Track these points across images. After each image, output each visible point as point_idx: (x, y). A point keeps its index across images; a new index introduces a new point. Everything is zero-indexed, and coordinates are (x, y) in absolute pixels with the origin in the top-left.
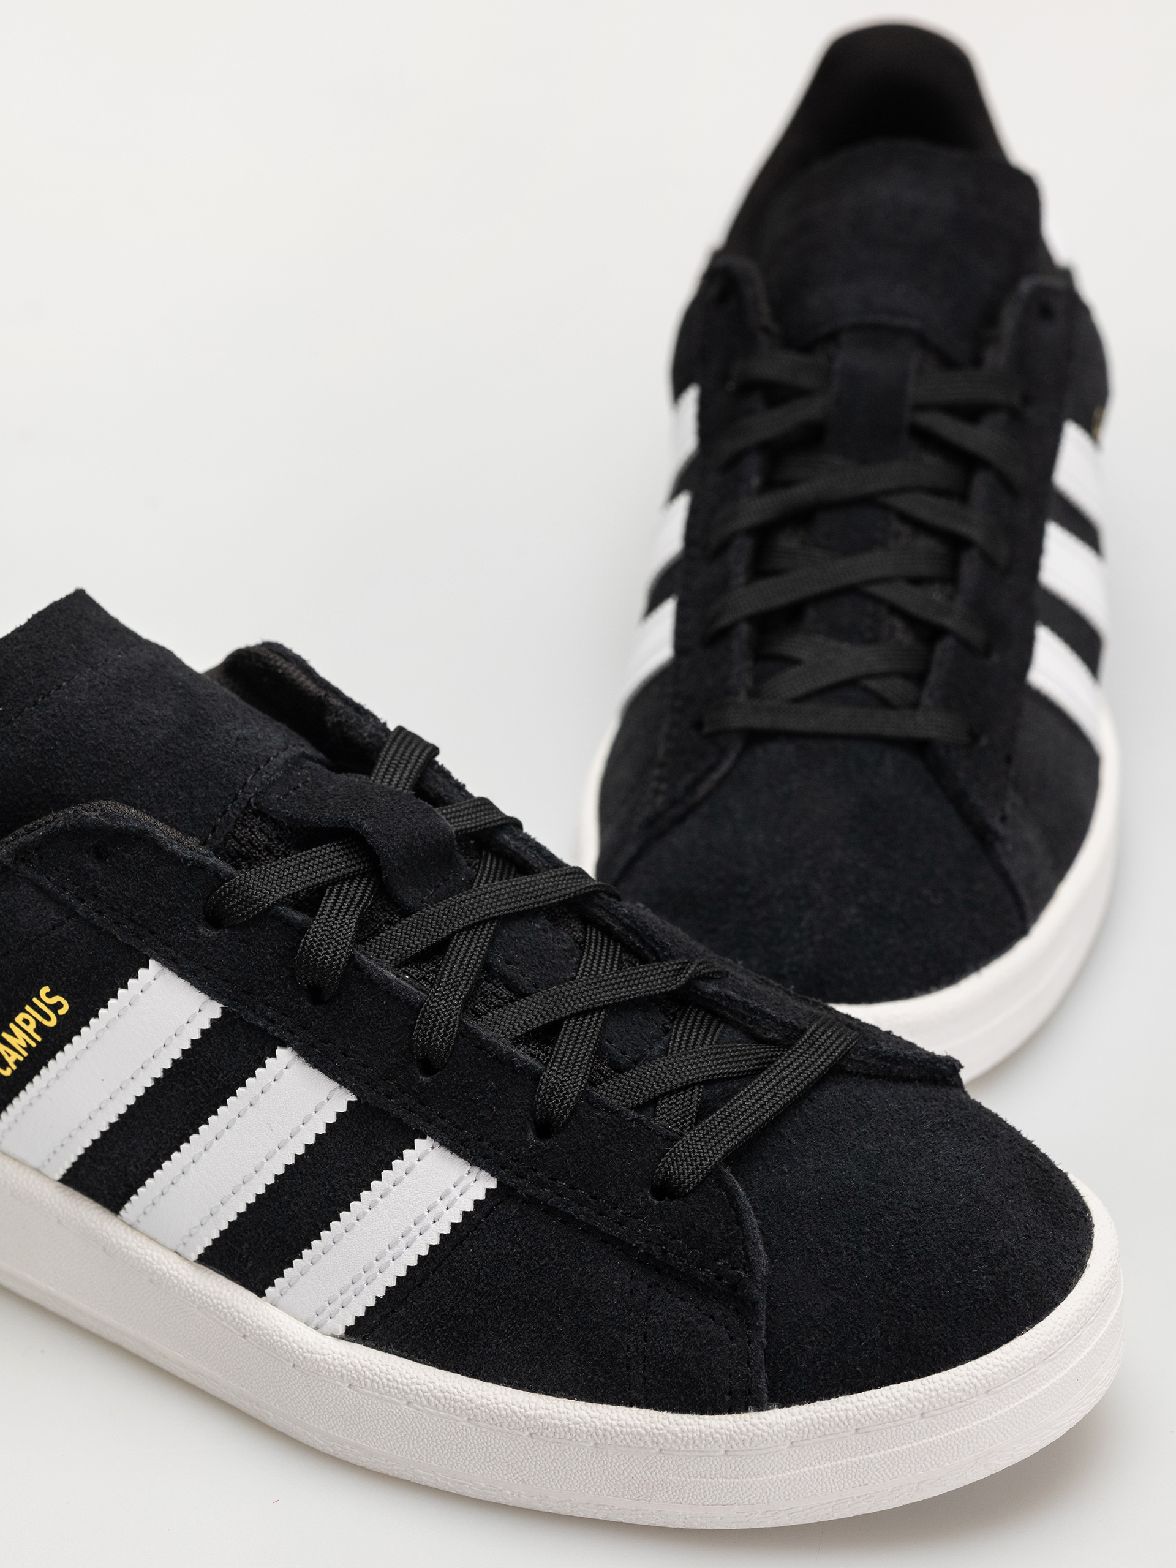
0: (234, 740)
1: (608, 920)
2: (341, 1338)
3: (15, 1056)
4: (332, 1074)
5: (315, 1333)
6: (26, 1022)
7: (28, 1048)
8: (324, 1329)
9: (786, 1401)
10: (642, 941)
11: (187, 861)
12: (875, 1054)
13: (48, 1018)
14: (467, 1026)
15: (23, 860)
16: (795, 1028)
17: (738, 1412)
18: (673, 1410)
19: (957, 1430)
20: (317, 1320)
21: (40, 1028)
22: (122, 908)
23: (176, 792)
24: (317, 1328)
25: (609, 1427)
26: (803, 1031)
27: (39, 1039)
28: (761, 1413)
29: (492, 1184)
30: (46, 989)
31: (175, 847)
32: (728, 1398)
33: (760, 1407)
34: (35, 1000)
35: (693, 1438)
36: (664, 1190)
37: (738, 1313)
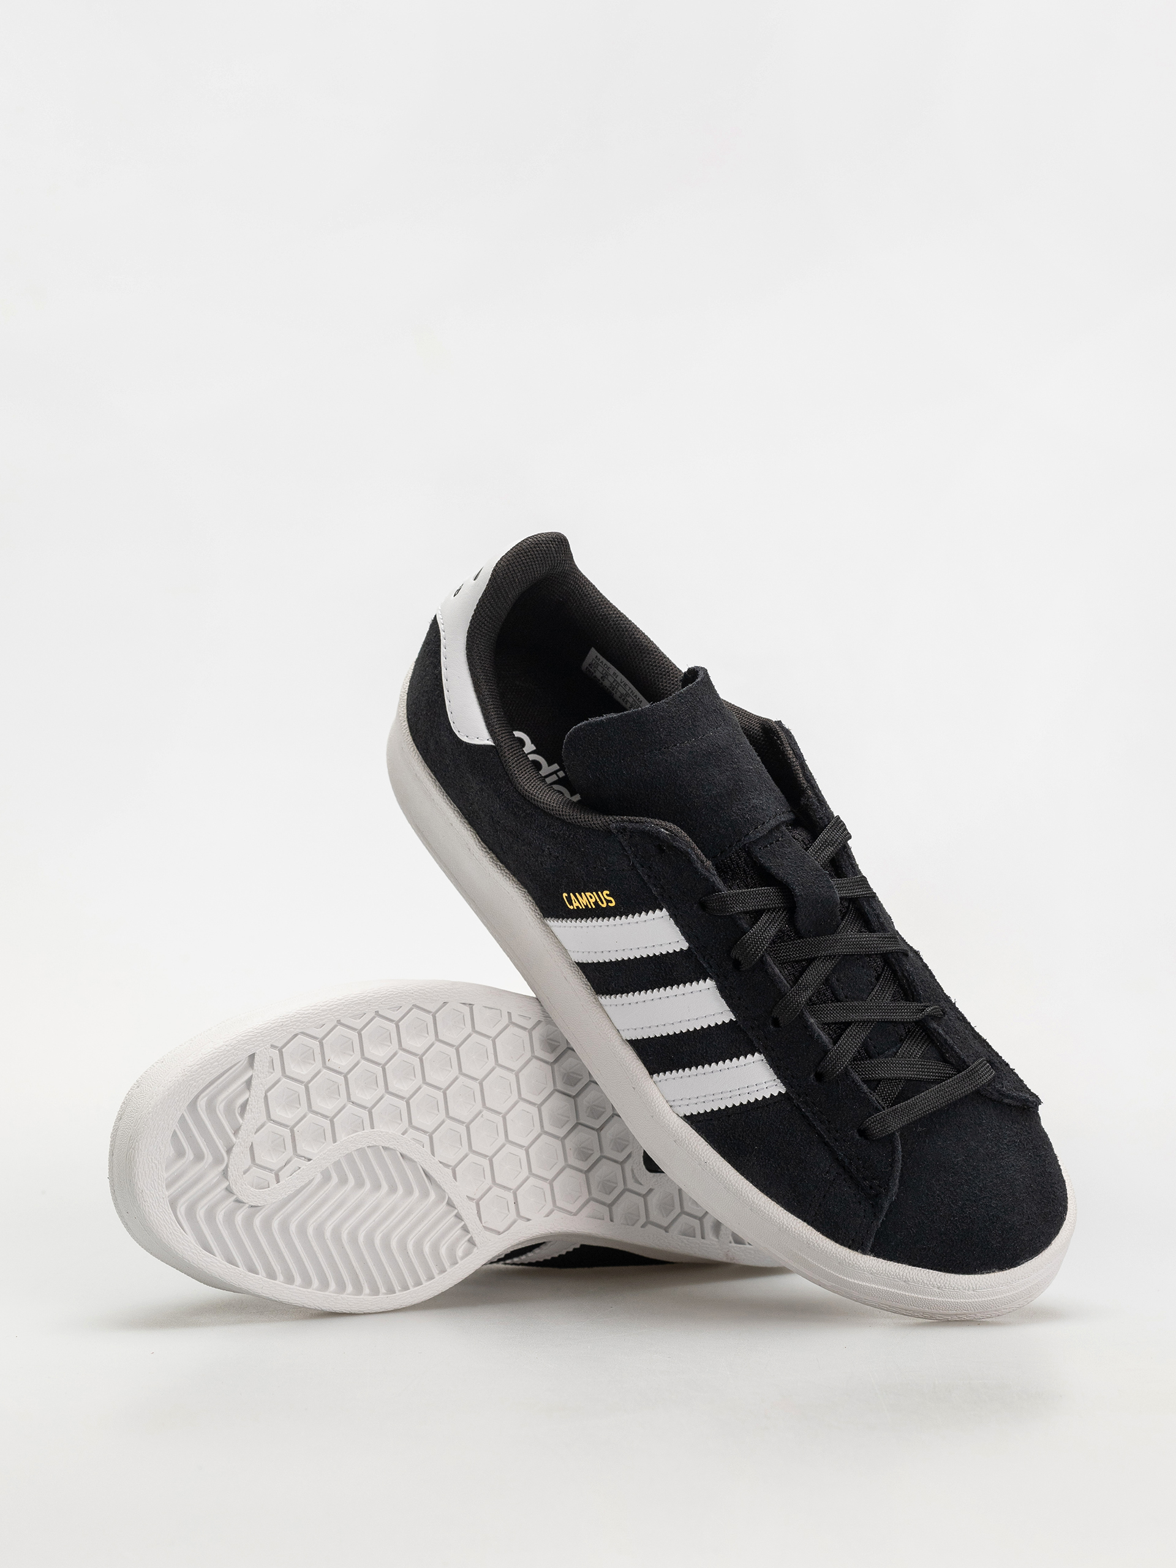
0: (750, 807)
1: (897, 968)
2: (681, 1117)
3: (578, 904)
4: (729, 1005)
5: (669, 1108)
6: (591, 898)
7: (586, 906)
8: (675, 1109)
9: (878, 1255)
10: (909, 986)
11: (701, 875)
12: (998, 1091)
13: (603, 903)
14: (803, 1014)
15: (622, 833)
16: (964, 1062)
17: (853, 1250)
18: (823, 1233)
19: (952, 1300)
20: (672, 1103)
21: (596, 903)
22: (661, 880)
23: (711, 826)
24: (671, 1106)
25: (790, 1227)
26: (968, 1066)
27: (594, 907)
28: (864, 1256)
29: (783, 1091)
30: (608, 893)
31: (699, 865)
32: (851, 1242)
33: (864, 1252)
34: (599, 893)
35: (827, 1251)
36: (863, 1133)
37: (873, 1207)
